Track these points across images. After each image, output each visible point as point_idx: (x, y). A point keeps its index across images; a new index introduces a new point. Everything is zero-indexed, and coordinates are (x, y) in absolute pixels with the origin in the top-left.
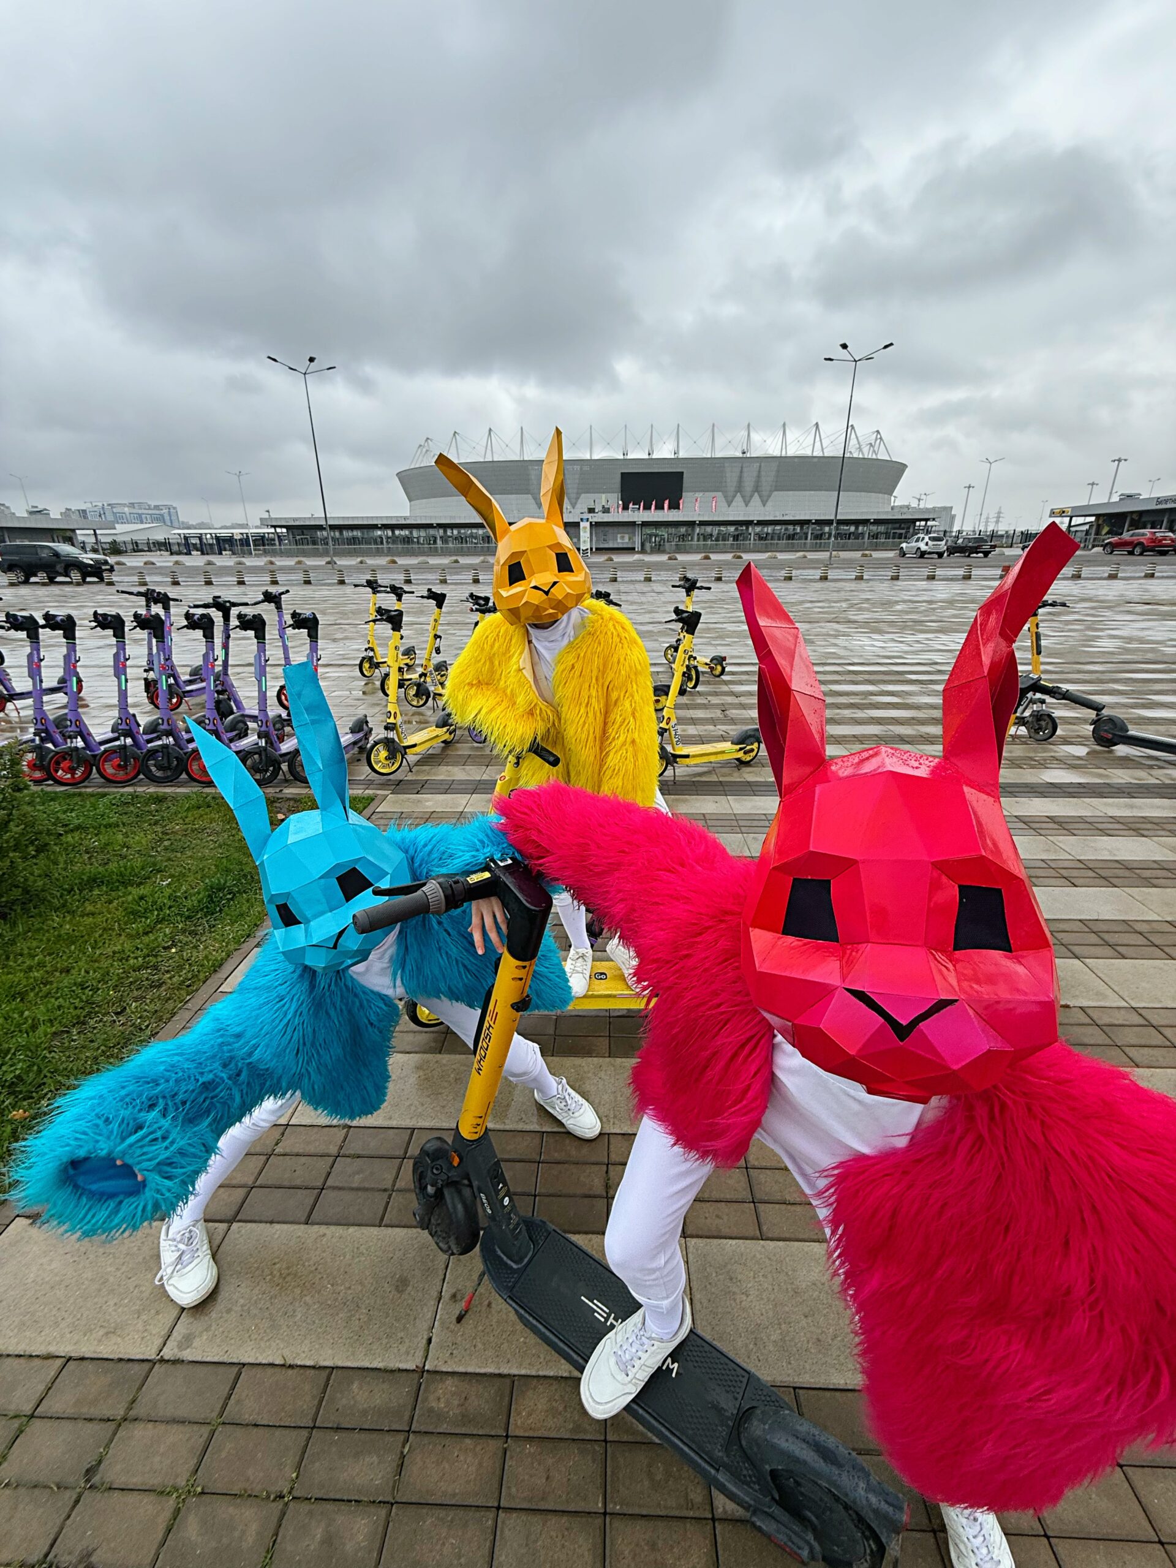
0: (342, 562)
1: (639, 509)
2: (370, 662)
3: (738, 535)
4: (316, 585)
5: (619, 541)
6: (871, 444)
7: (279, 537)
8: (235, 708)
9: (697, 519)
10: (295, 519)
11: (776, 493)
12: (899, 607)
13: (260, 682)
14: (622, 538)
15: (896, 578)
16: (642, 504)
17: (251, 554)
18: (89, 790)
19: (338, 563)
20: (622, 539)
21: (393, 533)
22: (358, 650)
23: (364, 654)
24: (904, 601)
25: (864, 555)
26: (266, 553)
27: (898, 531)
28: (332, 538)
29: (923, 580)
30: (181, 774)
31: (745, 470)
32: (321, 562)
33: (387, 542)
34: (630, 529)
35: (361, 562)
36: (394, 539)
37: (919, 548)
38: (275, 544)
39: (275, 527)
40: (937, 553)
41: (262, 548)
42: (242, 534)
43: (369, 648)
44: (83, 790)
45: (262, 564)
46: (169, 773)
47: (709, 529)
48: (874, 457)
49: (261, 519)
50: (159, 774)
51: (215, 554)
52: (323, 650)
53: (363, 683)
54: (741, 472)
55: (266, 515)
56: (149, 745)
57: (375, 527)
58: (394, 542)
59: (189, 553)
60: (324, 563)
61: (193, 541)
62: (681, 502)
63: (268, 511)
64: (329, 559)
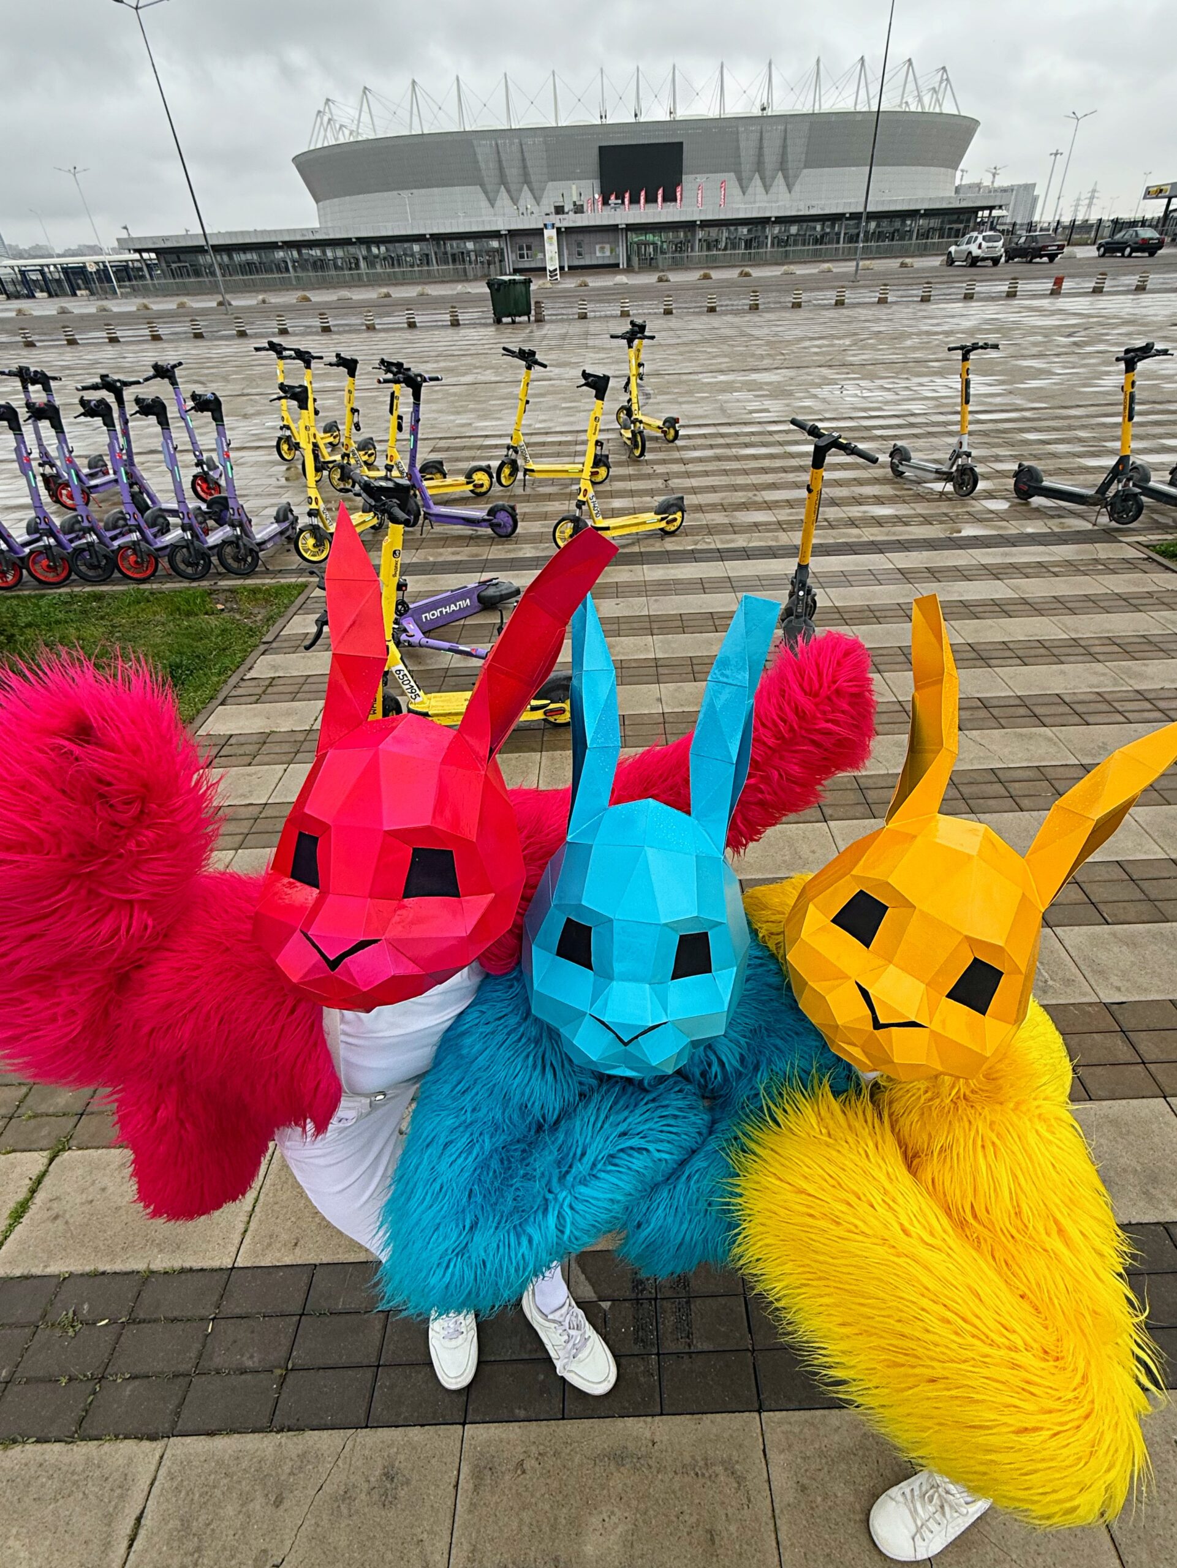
0: (239, 301)
1: (623, 203)
2: (287, 443)
3: (751, 240)
4: (211, 340)
5: (598, 254)
6: (934, 89)
7: (148, 266)
8: (149, 502)
9: (697, 217)
10: (164, 239)
11: (805, 171)
12: (909, 343)
13: (172, 471)
14: (602, 249)
15: (925, 299)
16: (627, 195)
17: (115, 292)
18: (26, 593)
19: (234, 303)
20: (601, 253)
21: (299, 253)
22: (273, 428)
23: (280, 433)
24: (919, 334)
25: (903, 265)
26: (135, 292)
27: (955, 226)
28: (220, 265)
29: (958, 300)
30: (112, 573)
31: (766, 135)
32: (210, 302)
33: (294, 267)
34: (611, 236)
35: (264, 302)
36: (302, 264)
37: (970, 253)
38: (143, 277)
39: (139, 251)
40: (992, 259)
41: (127, 283)
42: (97, 263)
43: (285, 426)
44: (20, 593)
45: (134, 309)
46: (100, 571)
47: (714, 232)
48: (937, 110)
49: (118, 240)
50: (91, 573)
51: (66, 295)
52: (231, 429)
53: (284, 468)
54: (761, 139)
55: (124, 235)
56: (73, 545)
57: (273, 246)
58: (304, 268)
59: (31, 296)
60: (214, 304)
61: (34, 276)
62: (679, 189)
63: (125, 228)
64: (220, 299)
